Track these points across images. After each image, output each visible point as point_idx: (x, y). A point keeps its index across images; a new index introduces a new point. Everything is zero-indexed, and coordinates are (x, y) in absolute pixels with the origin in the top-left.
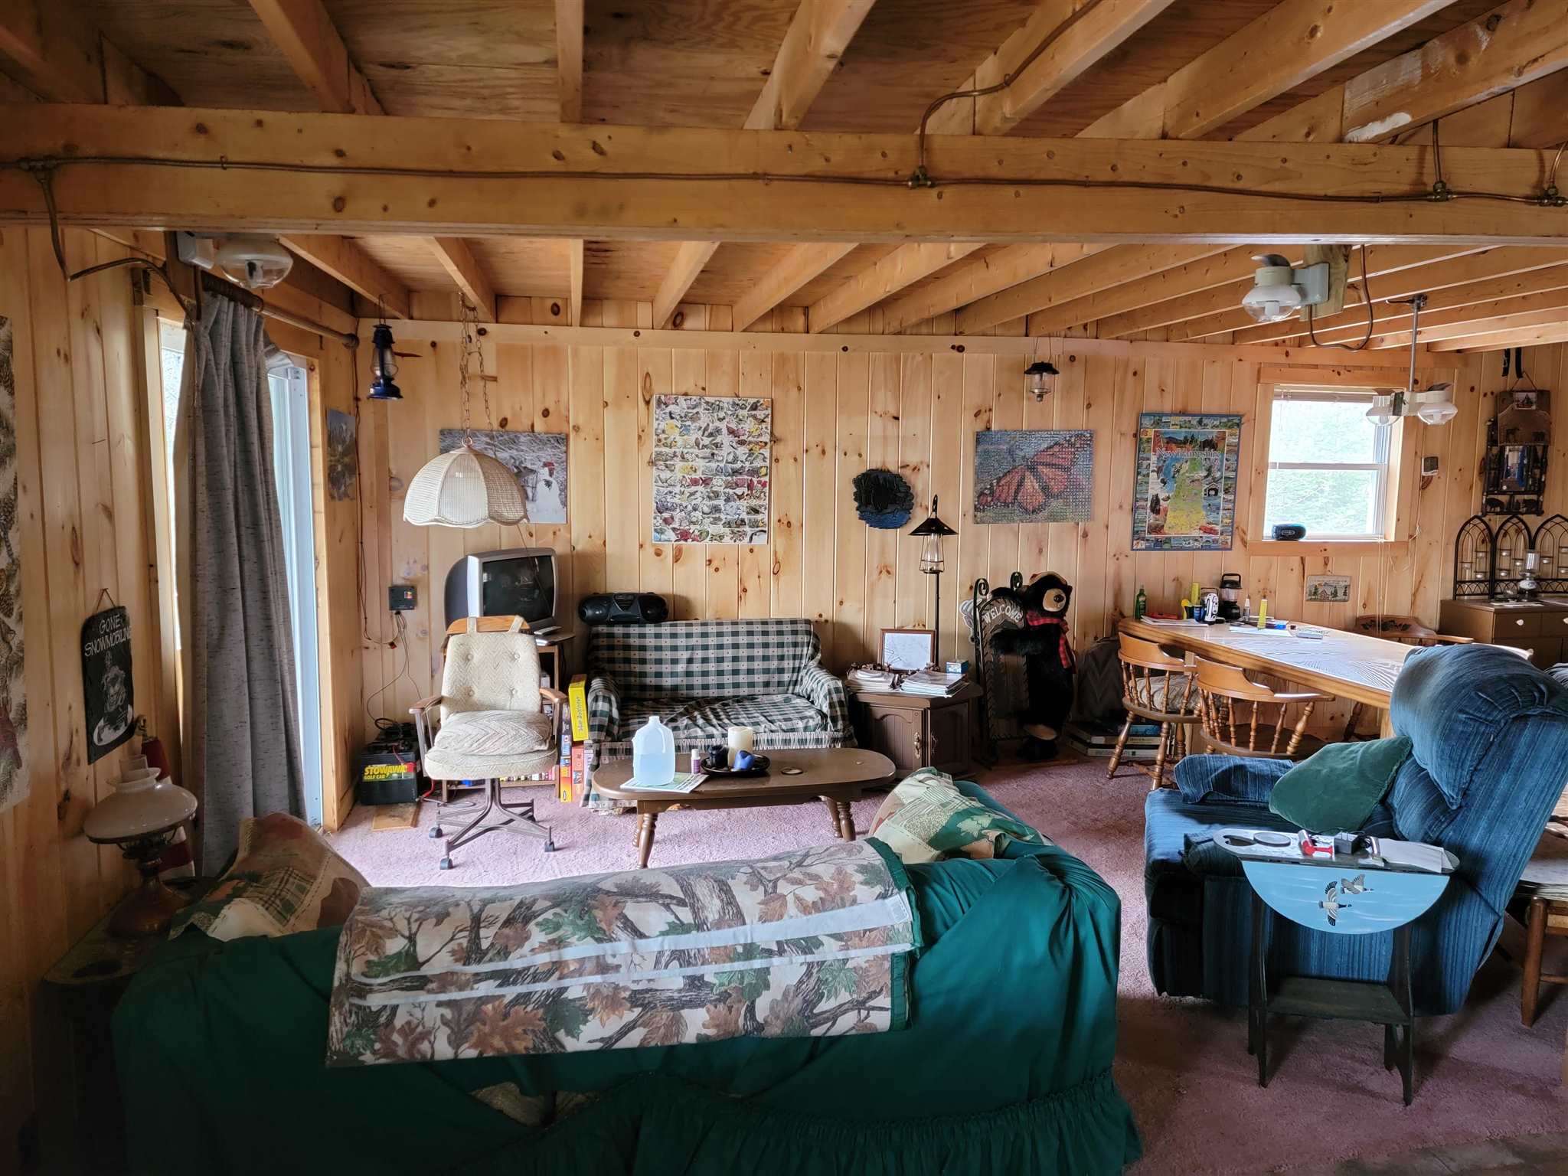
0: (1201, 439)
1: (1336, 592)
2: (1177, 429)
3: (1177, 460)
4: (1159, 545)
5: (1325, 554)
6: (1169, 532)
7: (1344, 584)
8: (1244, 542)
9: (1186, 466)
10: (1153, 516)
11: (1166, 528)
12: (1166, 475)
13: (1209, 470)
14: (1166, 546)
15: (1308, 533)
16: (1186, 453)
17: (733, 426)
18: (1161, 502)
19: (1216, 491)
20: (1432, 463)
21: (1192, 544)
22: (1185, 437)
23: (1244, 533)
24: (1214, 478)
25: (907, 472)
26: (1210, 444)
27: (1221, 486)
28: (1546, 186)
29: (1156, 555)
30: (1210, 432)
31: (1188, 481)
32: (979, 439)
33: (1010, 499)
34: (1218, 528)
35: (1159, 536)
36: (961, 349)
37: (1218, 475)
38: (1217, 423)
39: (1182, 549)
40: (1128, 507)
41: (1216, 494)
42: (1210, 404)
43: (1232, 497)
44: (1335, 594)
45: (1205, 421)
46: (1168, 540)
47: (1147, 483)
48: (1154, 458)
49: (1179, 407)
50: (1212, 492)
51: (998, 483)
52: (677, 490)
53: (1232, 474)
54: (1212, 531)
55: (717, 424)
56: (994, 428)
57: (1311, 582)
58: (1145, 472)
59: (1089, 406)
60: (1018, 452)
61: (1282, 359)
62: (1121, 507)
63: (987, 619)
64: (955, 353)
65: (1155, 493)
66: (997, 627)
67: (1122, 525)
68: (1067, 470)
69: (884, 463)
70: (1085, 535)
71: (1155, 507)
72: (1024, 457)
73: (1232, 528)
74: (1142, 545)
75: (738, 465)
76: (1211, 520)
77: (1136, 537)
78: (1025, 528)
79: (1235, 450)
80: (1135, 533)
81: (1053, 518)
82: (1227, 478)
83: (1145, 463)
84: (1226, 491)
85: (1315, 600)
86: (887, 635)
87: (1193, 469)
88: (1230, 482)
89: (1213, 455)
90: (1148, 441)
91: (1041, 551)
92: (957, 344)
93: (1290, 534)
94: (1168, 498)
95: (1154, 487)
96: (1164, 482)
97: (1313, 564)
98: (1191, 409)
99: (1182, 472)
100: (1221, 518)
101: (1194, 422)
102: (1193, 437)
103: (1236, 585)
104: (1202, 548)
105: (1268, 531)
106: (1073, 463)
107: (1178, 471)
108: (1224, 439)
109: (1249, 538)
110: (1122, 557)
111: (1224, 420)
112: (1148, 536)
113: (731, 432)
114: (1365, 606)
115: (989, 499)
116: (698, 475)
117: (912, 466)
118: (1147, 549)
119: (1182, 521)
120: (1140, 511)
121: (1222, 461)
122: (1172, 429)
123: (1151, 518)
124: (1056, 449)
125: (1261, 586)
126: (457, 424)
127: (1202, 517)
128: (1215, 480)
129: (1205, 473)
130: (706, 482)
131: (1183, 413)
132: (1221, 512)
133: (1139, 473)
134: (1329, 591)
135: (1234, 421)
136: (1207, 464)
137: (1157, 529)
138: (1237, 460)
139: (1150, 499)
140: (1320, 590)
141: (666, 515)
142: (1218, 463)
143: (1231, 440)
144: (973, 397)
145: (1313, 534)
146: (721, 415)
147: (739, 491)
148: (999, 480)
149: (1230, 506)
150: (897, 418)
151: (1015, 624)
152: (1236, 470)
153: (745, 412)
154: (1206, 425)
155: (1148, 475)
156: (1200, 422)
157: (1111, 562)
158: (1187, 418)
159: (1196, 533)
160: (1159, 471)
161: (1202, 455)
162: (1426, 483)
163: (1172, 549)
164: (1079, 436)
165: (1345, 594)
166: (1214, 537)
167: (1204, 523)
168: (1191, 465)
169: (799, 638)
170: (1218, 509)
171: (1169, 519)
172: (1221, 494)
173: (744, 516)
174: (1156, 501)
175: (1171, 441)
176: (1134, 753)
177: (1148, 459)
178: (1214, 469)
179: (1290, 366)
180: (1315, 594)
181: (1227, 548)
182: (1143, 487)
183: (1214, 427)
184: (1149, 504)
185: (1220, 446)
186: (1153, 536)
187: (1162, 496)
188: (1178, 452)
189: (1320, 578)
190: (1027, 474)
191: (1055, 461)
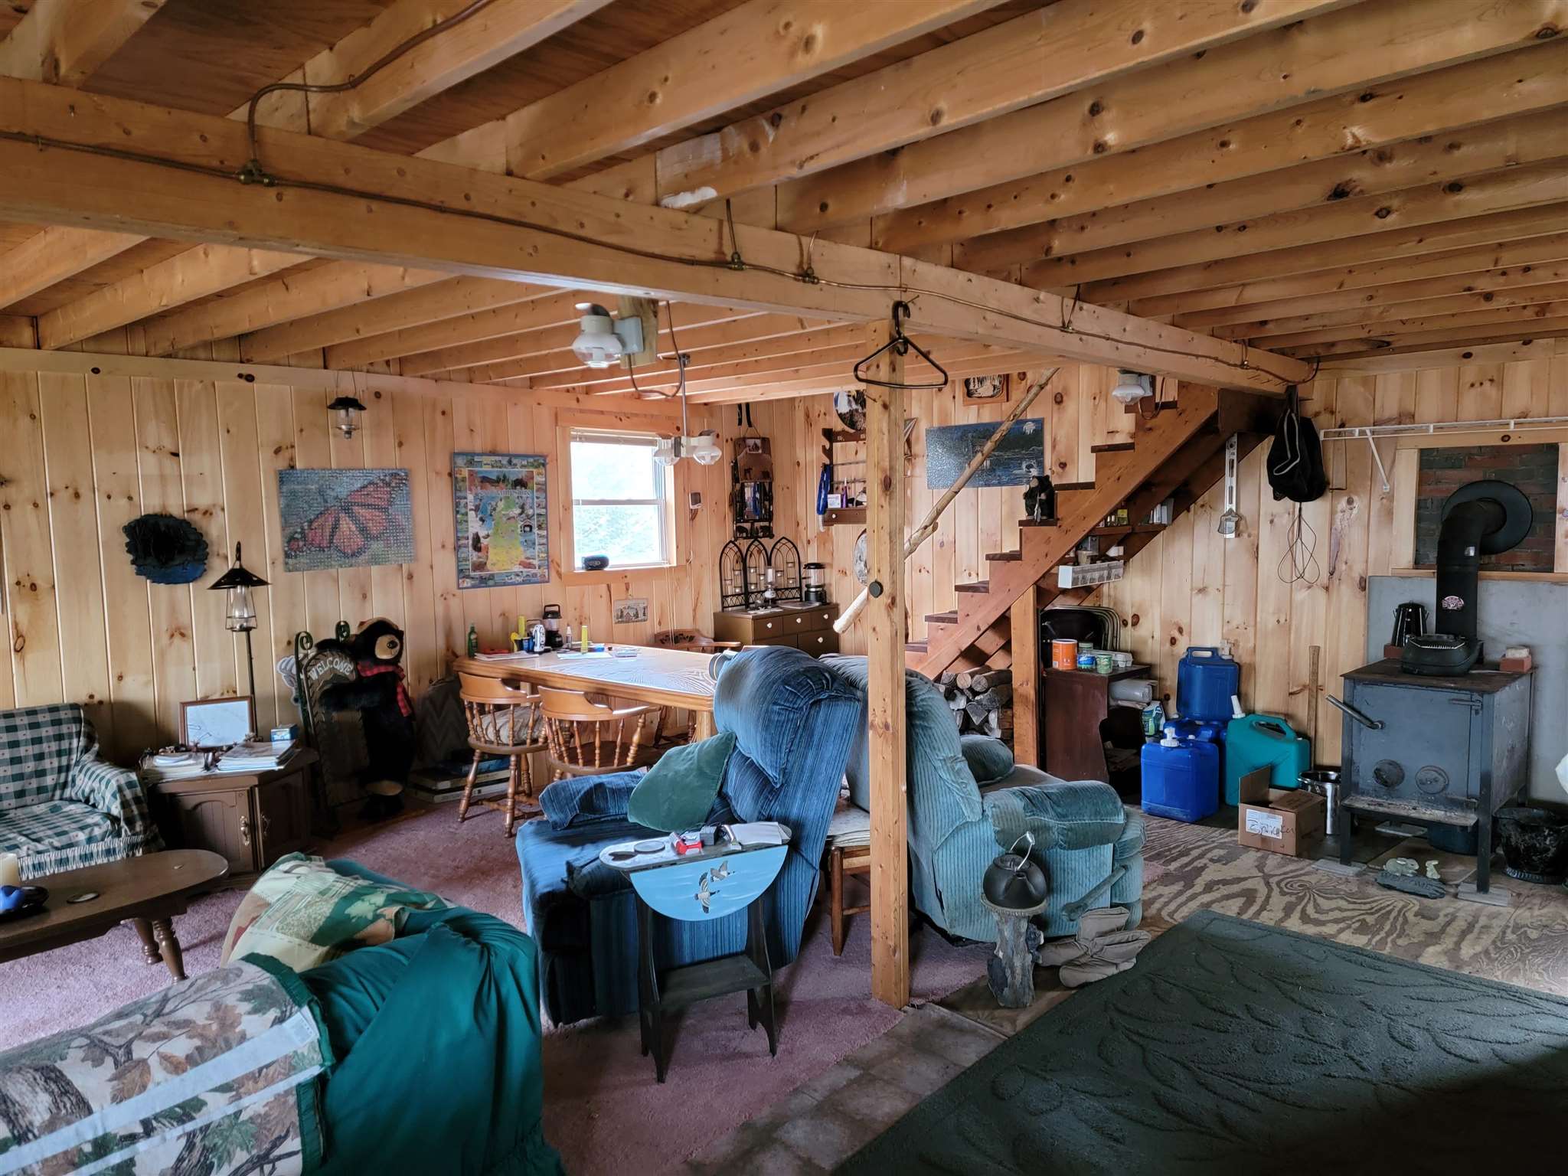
0: (513, 478)
1: (637, 613)
2: (489, 468)
3: (493, 499)
4: (483, 582)
5: (626, 580)
6: (492, 569)
7: (642, 606)
8: (559, 574)
9: (501, 505)
10: (475, 554)
11: (489, 566)
12: (485, 514)
13: (522, 507)
14: (491, 582)
15: (611, 563)
16: (500, 492)
18: (482, 540)
19: (531, 527)
20: (696, 498)
21: (514, 579)
22: (498, 477)
23: (559, 566)
24: (527, 515)
25: (196, 518)
26: (520, 483)
27: (535, 523)
28: (805, 267)
29: (482, 592)
30: (518, 472)
31: (505, 519)
32: (282, 478)
33: (325, 543)
34: (536, 562)
35: (483, 573)
36: (250, 378)
37: (530, 512)
38: (524, 463)
39: (505, 584)
40: (450, 546)
41: (531, 530)
42: (517, 443)
43: (544, 533)
44: (636, 615)
45: (514, 461)
46: (492, 577)
47: (467, 521)
48: (470, 497)
49: (489, 448)
50: (528, 529)
51: (310, 526)
53: (543, 511)
54: (530, 566)
56: (298, 466)
57: (618, 606)
58: (463, 511)
59: (400, 444)
60: (329, 491)
61: (574, 404)
62: (443, 546)
63: (314, 675)
64: (243, 382)
65: (475, 531)
66: (326, 682)
67: (446, 565)
68: (385, 510)
69: (164, 507)
70: (410, 577)
71: (477, 545)
72: (336, 498)
73: (549, 562)
74: (468, 583)
76: (528, 555)
77: (462, 575)
78: (345, 573)
79: (543, 488)
80: (460, 572)
81: (375, 560)
82: (539, 515)
83: (463, 502)
84: (540, 527)
85: (622, 622)
86: (189, 709)
87: (508, 507)
88: (542, 519)
89: (525, 493)
90: (464, 480)
91: (365, 596)
92: (245, 373)
93: (596, 564)
94: (488, 536)
95: (474, 526)
96: (482, 520)
97: (617, 588)
98: (502, 448)
99: (498, 509)
100: (537, 553)
101: (505, 461)
102: (505, 476)
103: (556, 615)
104: (524, 582)
105: (579, 564)
106: (390, 503)
107: (495, 509)
108: (532, 478)
109: (563, 570)
110: (450, 597)
111: (531, 460)
112: (472, 574)
114: (660, 623)
115: (301, 544)
117: (201, 510)
118: (473, 587)
119: (503, 557)
120: (463, 550)
121: (533, 499)
122: (485, 468)
123: (474, 556)
124: (371, 488)
125: (578, 614)
127: (520, 553)
128: (529, 517)
129: (519, 511)
131: (493, 453)
132: (537, 547)
133: (458, 512)
134: (632, 613)
135: (540, 461)
136: (521, 502)
137: (480, 566)
138: (546, 498)
139: (471, 537)
140: (625, 613)
142: (530, 500)
143: (538, 479)
144: (269, 432)
145: (617, 561)
148: (311, 522)
149: (544, 541)
150: (176, 455)
151: (346, 678)
152: (546, 508)
154: (515, 465)
155: (466, 514)
156: (510, 462)
157: (439, 603)
158: (497, 458)
159: (517, 569)
160: (477, 509)
161: (515, 494)
162: (694, 514)
163: (496, 585)
164: (394, 475)
165: (644, 614)
166: (532, 571)
167: (522, 558)
168: (504, 501)
169: (65, 729)
170: (534, 544)
171: (491, 556)
172: (536, 530)
174: (477, 539)
175: (485, 480)
176: (479, 792)
177: (466, 498)
178: (527, 507)
179: (582, 411)
180: (621, 616)
181: (545, 581)
182: (464, 526)
183: (523, 466)
184: (470, 542)
185: (530, 485)
186: (477, 574)
187: (481, 534)
188: (492, 491)
189: (624, 602)
190: (342, 515)
191: (371, 501)
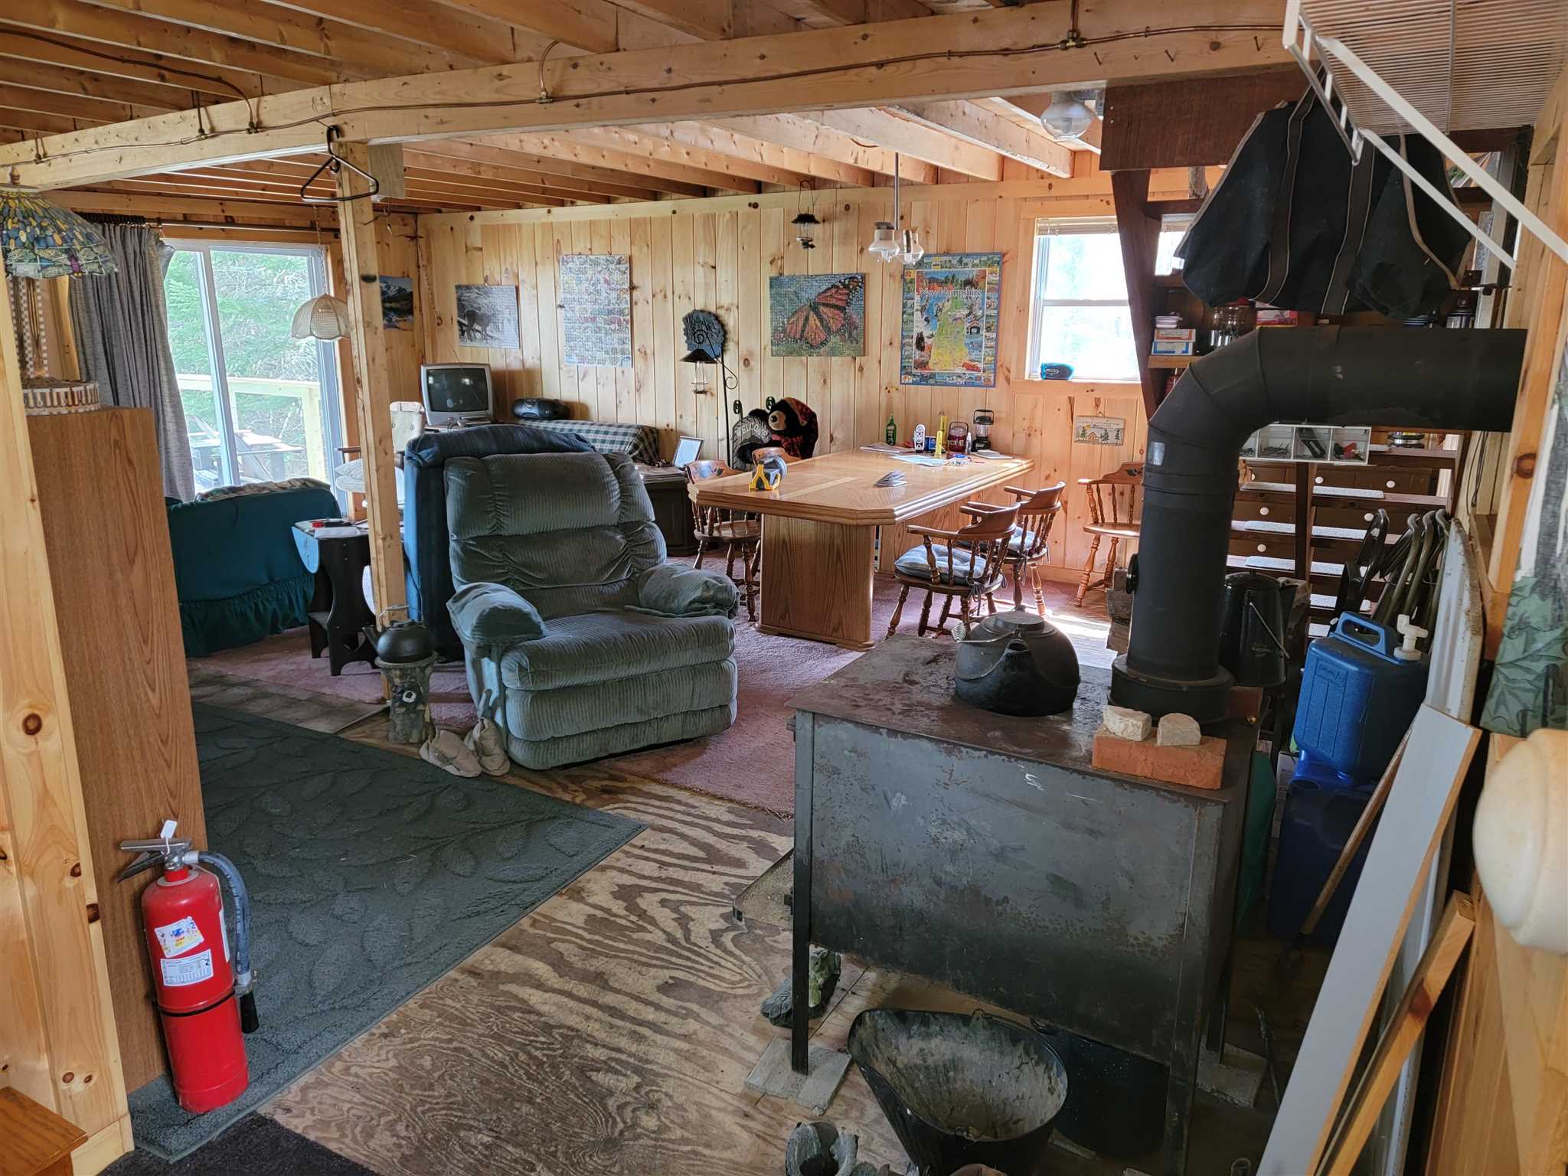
0: (962, 278)
1: (1106, 434)
2: (938, 269)
3: (939, 299)
4: (924, 380)
5: (1096, 394)
6: (934, 368)
7: (1115, 427)
8: (1008, 380)
9: (948, 305)
10: (918, 352)
11: (930, 365)
12: (930, 315)
13: (970, 308)
14: (931, 381)
15: (1075, 374)
16: (948, 292)
17: (607, 277)
18: (926, 340)
19: (979, 329)
21: (956, 380)
22: (947, 278)
23: (1009, 371)
24: (975, 317)
25: (721, 312)
26: (969, 283)
27: (983, 325)
29: (925, 390)
30: (971, 271)
31: (950, 320)
32: (774, 282)
33: (798, 336)
34: (981, 366)
35: (925, 372)
36: (755, 206)
37: (979, 313)
38: (976, 261)
39: (946, 384)
40: (897, 343)
41: (978, 332)
42: (975, 241)
43: (995, 335)
44: (1106, 437)
45: (965, 260)
46: (933, 376)
47: (912, 321)
48: (917, 298)
49: (944, 249)
50: (974, 331)
51: (788, 321)
52: (577, 325)
53: (994, 313)
54: (974, 368)
55: (597, 275)
56: (785, 273)
57: (1079, 423)
58: (909, 311)
59: (862, 250)
60: (803, 294)
61: (1045, 193)
62: (891, 344)
64: (752, 209)
65: (920, 331)
67: (892, 360)
68: (842, 309)
69: (706, 304)
70: (861, 369)
71: (920, 344)
73: (996, 365)
74: (910, 379)
75: (612, 307)
76: (973, 357)
77: (904, 372)
78: (814, 360)
79: (998, 288)
80: (903, 368)
81: (833, 352)
82: (989, 316)
83: (910, 302)
84: (988, 329)
85: (1083, 441)
86: (682, 441)
87: (955, 308)
88: (991, 320)
89: (975, 294)
90: (912, 281)
91: (825, 382)
92: (753, 201)
93: (1059, 372)
94: (932, 336)
95: (919, 326)
96: (927, 320)
97: (1085, 407)
98: (954, 250)
99: (944, 310)
100: (984, 356)
101: (955, 262)
102: (953, 276)
103: (990, 421)
104: (966, 384)
106: (848, 303)
107: (941, 310)
108: (984, 278)
109: (1012, 375)
110: (893, 390)
111: (984, 258)
112: (914, 371)
113: (606, 281)
114: (1141, 451)
115: (782, 335)
116: (588, 315)
117: (726, 306)
118: (914, 383)
119: (945, 358)
120: (907, 348)
121: (983, 299)
122: (933, 269)
123: (917, 355)
124: (834, 290)
125: (1026, 424)
126: (464, 282)
127: (964, 355)
128: (977, 319)
129: (967, 312)
130: (594, 320)
131: (947, 253)
132: (983, 350)
133: (904, 313)
134: (1099, 433)
135: (999, 259)
136: (969, 302)
137: (922, 365)
138: (999, 298)
139: (915, 337)
140: (1089, 432)
141: (572, 344)
142: (979, 301)
143: (990, 278)
144: (771, 247)
145: (1082, 373)
146: (599, 269)
147: (612, 327)
148: (789, 319)
149: (993, 344)
150: (714, 267)
151: (761, 440)
152: (998, 308)
153: (612, 266)
154: (966, 264)
155: (913, 314)
156: (960, 261)
157: (884, 393)
158: (947, 258)
159: (959, 370)
160: (923, 309)
161: (963, 294)
163: (936, 384)
164: (852, 278)
165: (1117, 437)
166: (977, 374)
167: (966, 360)
168: (953, 303)
169: (626, 439)
170: (981, 346)
171: (933, 357)
172: (983, 332)
173: (616, 346)
174: (920, 339)
175: (933, 281)
177: (913, 299)
178: (976, 307)
179: (1057, 198)
180: (1083, 435)
181: (989, 385)
182: (909, 326)
183: (973, 266)
184: (914, 341)
185: (981, 284)
186: (919, 372)
187: (925, 335)
188: (939, 291)
189: (1089, 420)
190: (811, 313)
191: (834, 302)
